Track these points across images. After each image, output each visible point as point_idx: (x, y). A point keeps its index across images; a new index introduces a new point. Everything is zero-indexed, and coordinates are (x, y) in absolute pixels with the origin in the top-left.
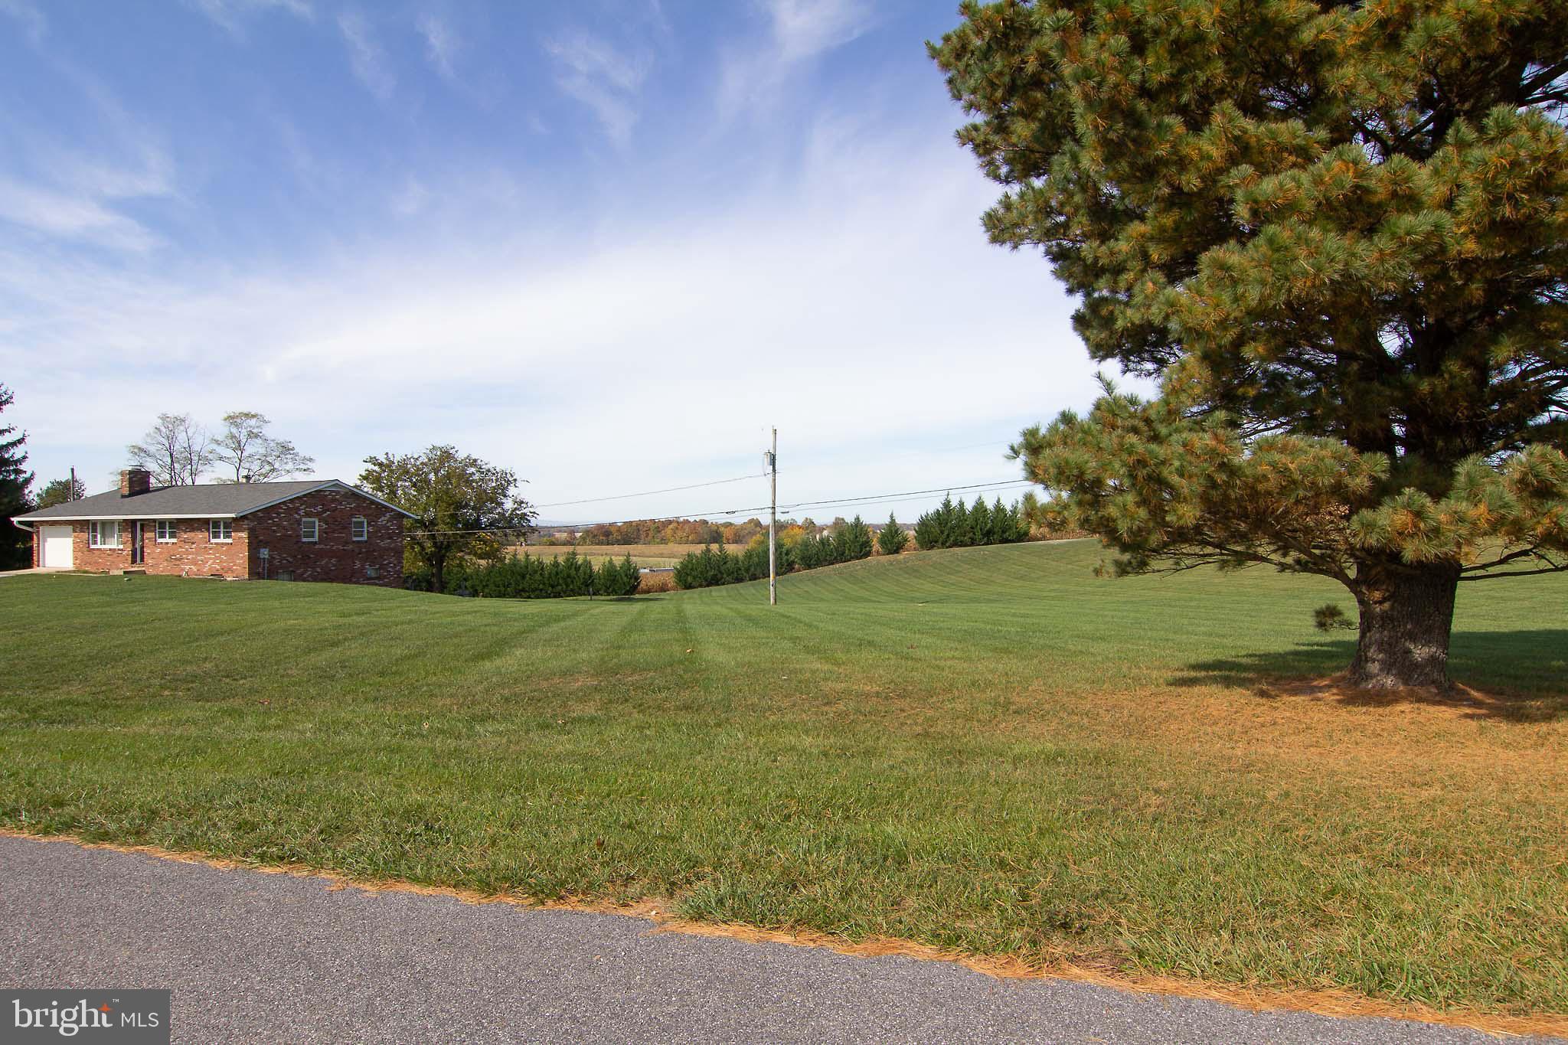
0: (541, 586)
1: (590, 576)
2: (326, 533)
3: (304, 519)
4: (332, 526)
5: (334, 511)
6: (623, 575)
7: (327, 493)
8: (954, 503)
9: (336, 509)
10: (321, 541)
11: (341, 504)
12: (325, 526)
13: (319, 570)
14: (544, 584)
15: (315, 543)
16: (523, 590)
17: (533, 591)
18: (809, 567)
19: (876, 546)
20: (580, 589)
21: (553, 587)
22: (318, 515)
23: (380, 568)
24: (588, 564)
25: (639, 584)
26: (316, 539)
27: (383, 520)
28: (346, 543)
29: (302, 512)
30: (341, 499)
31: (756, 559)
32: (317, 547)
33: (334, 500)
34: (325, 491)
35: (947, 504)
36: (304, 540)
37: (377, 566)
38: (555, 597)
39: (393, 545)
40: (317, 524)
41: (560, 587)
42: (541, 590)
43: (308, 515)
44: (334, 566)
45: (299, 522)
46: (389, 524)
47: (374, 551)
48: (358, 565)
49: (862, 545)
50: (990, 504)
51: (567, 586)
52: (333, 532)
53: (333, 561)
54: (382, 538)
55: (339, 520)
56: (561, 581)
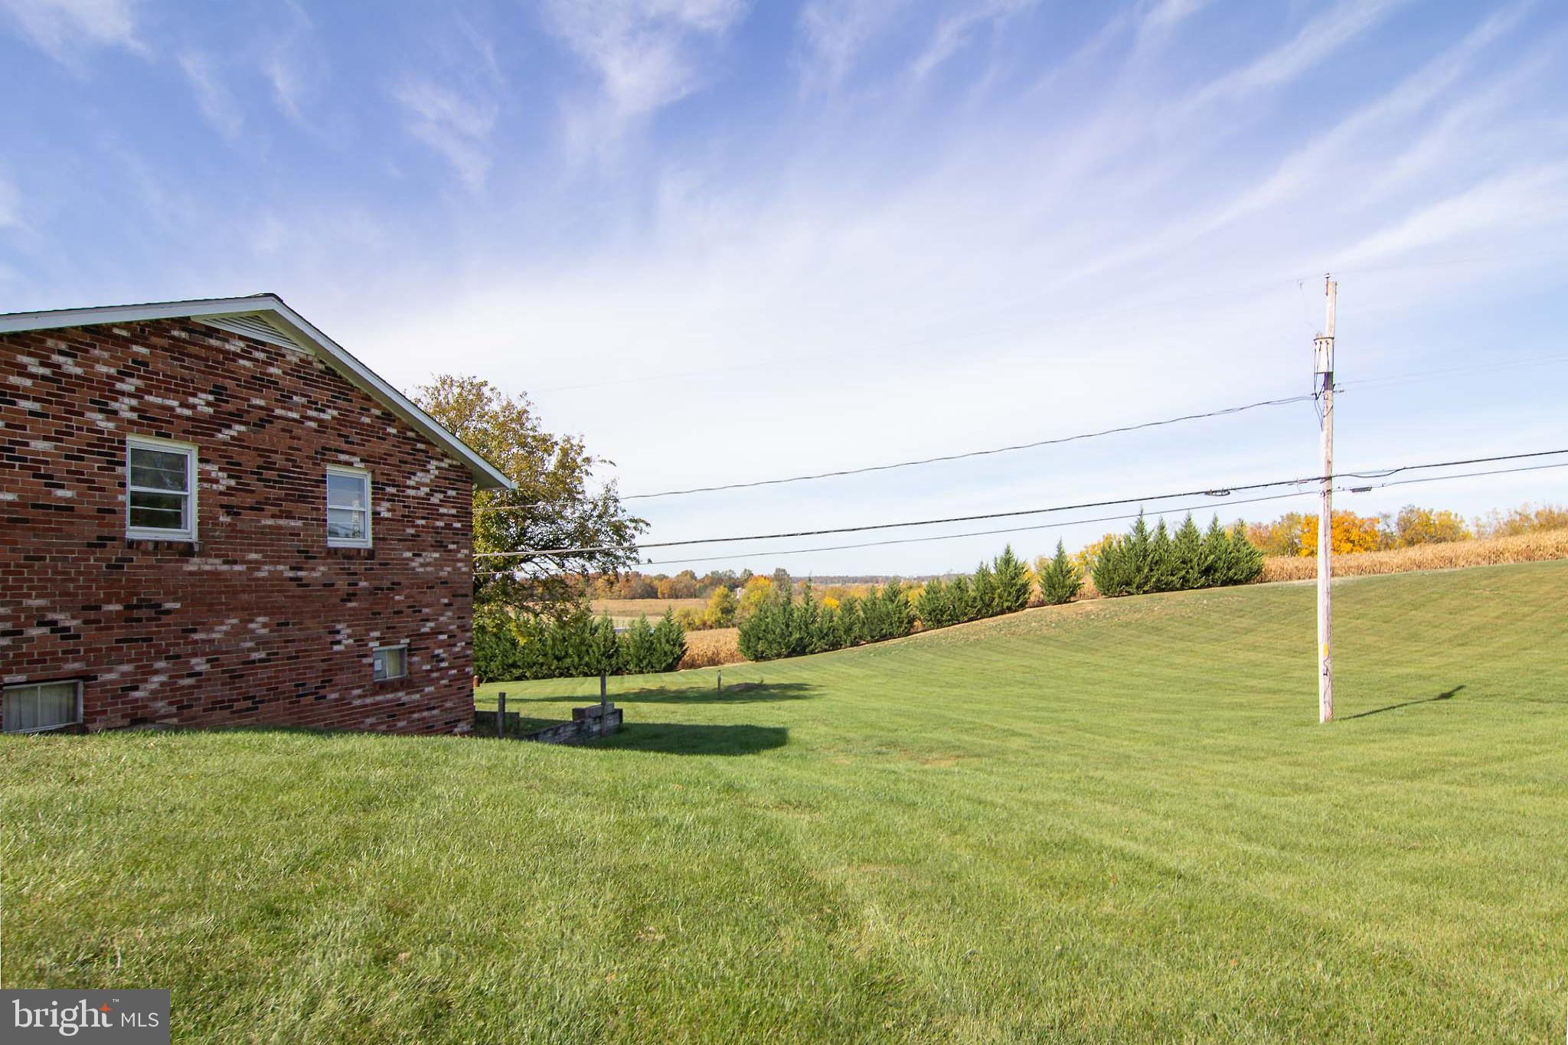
0: (541, 659)
1: (614, 643)
2: (229, 510)
3: (135, 441)
4: (256, 485)
5: (261, 424)
6: (663, 640)
7: (236, 346)
8: (1151, 525)
9: (266, 419)
10: (207, 543)
11: (285, 399)
12: (225, 482)
13: (200, 664)
14: (545, 655)
15: (186, 551)
16: (514, 665)
17: (530, 666)
18: (939, 624)
19: (1037, 590)
20: (599, 662)
21: (558, 659)
22: (199, 429)
23: (411, 650)
24: (608, 624)
25: (684, 653)
26: (189, 532)
27: (420, 483)
28: (307, 555)
29: (124, 407)
30: (287, 382)
31: (861, 613)
32: (193, 565)
33: (260, 382)
34: (227, 337)
35: (1140, 528)
36: (135, 533)
37: (405, 642)
38: (561, 675)
39: (444, 573)
40: (193, 467)
41: (569, 660)
42: (542, 664)
43: (152, 422)
44: (261, 643)
45: (110, 450)
46: (436, 499)
47: (395, 586)
48: (345, 641)
49: (1018, 591)
50: (1202, 527)
51: (581, 658)
52: (257, 508)
53: (259, 625)
54: (416, 544)
55: (279, 460)
56: (570, 651)
